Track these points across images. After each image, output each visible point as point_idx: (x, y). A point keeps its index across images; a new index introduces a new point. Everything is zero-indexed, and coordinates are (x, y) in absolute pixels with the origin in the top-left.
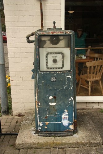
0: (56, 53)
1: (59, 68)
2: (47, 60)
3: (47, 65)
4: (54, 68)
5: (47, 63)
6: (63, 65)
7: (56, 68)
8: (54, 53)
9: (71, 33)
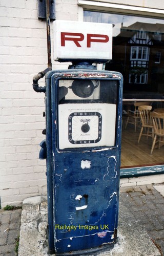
0: (88, 114)
1: (92, 142)
2: (70, 126)
3: (70, 137)
4: (83, 142)
5: (70, 132)
6: (100, 135)
7: (87, 142)
8: (84, 114)
9: (120, 78)
